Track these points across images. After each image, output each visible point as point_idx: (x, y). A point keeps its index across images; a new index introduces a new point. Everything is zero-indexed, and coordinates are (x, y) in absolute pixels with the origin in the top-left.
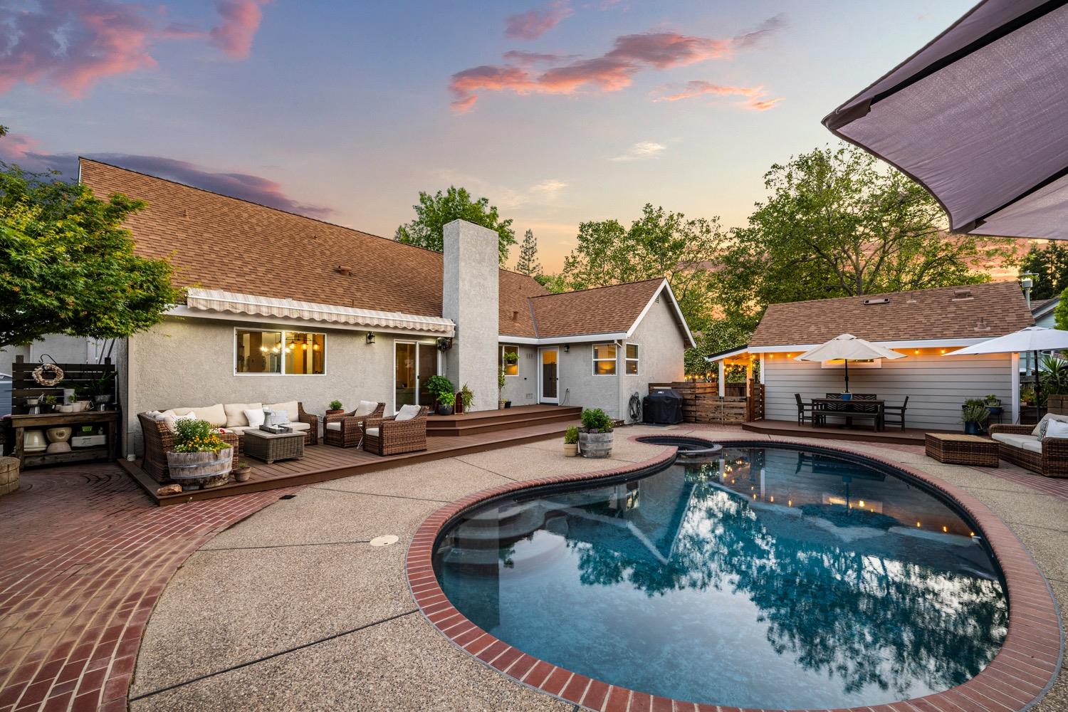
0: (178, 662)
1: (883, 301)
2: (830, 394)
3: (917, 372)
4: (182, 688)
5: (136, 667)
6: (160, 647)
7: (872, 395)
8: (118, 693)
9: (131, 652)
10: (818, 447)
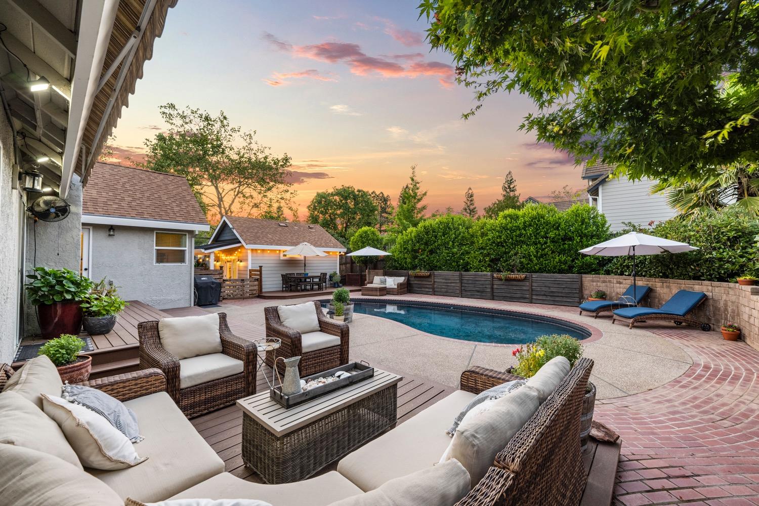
0: (675, 363)
1: (284, 225)
5: (689, 368)
8: (696, 366)
9: (690, 371)
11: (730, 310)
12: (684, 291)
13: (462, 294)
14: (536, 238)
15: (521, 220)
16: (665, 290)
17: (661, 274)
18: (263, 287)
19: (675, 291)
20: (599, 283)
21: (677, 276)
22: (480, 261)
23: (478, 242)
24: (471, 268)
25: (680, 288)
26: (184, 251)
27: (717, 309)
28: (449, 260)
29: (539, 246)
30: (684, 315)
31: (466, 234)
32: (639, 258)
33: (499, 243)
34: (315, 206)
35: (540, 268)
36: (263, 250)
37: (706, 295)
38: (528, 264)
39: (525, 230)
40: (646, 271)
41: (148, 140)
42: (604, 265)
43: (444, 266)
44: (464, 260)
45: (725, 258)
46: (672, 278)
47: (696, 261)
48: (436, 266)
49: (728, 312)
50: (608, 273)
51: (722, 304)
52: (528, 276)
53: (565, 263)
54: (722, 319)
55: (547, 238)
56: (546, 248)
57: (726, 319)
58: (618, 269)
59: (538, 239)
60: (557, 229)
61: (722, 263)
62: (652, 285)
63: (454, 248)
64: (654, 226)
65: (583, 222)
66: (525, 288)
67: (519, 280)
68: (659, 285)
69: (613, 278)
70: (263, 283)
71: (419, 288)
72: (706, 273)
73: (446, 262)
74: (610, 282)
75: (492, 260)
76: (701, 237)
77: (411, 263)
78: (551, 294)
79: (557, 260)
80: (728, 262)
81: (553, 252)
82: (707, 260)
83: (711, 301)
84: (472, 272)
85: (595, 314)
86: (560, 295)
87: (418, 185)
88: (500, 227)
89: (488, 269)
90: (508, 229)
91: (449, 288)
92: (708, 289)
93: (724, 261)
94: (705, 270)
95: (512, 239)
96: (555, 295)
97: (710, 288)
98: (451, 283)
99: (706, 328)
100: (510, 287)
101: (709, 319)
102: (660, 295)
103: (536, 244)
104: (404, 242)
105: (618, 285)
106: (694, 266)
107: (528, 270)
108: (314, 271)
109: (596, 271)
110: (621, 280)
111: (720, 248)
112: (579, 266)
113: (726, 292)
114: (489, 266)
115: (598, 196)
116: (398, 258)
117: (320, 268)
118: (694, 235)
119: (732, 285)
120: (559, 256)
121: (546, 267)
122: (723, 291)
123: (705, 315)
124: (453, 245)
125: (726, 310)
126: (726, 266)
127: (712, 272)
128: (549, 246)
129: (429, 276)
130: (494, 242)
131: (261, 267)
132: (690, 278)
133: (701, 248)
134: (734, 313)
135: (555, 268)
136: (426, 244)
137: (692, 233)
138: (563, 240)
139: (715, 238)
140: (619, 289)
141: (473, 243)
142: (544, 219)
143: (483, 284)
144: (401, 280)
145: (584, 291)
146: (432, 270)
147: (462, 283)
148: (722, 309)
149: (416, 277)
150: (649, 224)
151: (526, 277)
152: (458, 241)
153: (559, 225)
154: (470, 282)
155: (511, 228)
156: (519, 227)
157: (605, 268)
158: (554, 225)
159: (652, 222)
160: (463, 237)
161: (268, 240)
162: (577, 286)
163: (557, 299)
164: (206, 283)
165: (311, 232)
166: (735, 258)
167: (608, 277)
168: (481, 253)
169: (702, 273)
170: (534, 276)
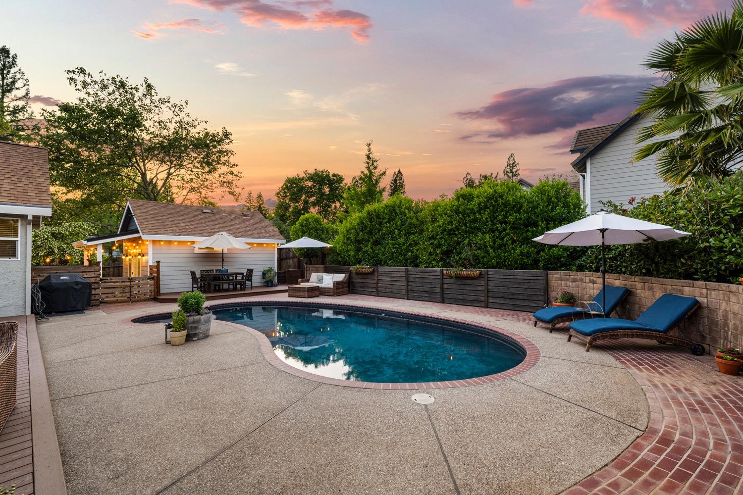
0: (613, 429)
1: (210, 211)
2: (203, 271)
3: (243, 256)
4: (620, 420)
5: (632, 443)
6: (613, 442)
7: (211, 270)
8: (647, 437)
9: (629, 452)
10: (246, 302)
11: (731, 324)
12: (670, 295)
13: (409, 295)
14: (494, 224)
15: (476, 201)
16: (647, 293)
17: (644, 271)
18: (161, 287)
19: (659, 294)
20: (568, 283)
21: (662, 274)
22: (430, 254)
23: (428, 230)
24: (420, 262)
25: (665, 290)
26: (15, 242)
27: (713, 323)
28: (395, 252)
29: (497, 233)
30: (666, 331)
31: (414, 220)
32: (618, 248)
33: (450, 230)
34: (285, 193)
35: (498, 263)
36: (170, 242)
37: (697, 302)
38: (483, 257)
39: (480, 214)
40: (626, 267)
41: (46, 111)
42: (577, 258)
43: (390, 260)
44: (412, 252)
45: (726, 247)
46: (658, 277)
47: (687, 252)
48: (381, 261)
49: (728, 328)
50: (581, 268)
51: (720, 317)
52: (483, 273)
53: (528, 255)
54: (720, 338)
55: (506, 223)
56: (504, 237)
57: (726, 338)
58: (593, 263)
59: (496, 225)
60: (518, 211)
61: (723, 254)
62: (631, 285)
63: (400, 237)
64: (635, 205)
65: (549, 201)
66: (479, 288)
67: (472, 278)
68: (639, 285)
69: (586, 276)
70: (161, 282)
71: (361, 287)
72: (701, 268)
73: (393, 256)
74: (582, 280)
75: (443, 253)
76: (693, 217)
77: (354, 256)
78: (511, 297)
79: (518, 252)
80: (731, 253)
81: (514, 242)
82: (701, 251)
83: (706, 312)
84: (422, 268)
85: (550, 326)
86: (521, 297)
87: (375, 163)
88: (451, 210)
89: (441, 263)
90: (460, 213)
91: (394, 287)
92: (701, 293)
93: (725, 252)
94: (699, 265)
95: (465, 225)
96: (516, 297)
97: (704, 291)
98: (397, 281)
99: (697, 350)
100: (462, 286)
101: (704, 338)
102: (640, 299)
103: (493, 232)
104: (348, 231)
105: (591, 285)
106: (686, 259)
107: (484, 264)
108: (237, 268)
109: (567, 266)
110: (595, 279)
111: (720, 232)
112: (545, 259)
113: (726, 299)
114: (442, 260)
115: (586, 172)
116: (340, 251)
117: (247, 263)
118: (685, 216)
119: (733, 287)
120: (520, 247)
121: (505, 261)
122: (721, 297)
123: (698, 331)
124: (400, 233)
125: (726, 324)
126: (729, 258)
127: (708, 268)
128: (508, 234)
129: (372, 273)
130: (445, 230)
131: (158, 262)
132: (680, 276)
133: (694, 234)
134: (737, 330)
135: (516, 263)
136: (370, 233)
137: (682, 212)
138: (526, 226)
139: (713, 218)
140: (592, 291)
141: (422, 231)
142: (502, 199)
143: (431, 284)
144: (340, 277)
145: (550, 292)
146: (376, 265)
147: (408, 281)
148: (721, 323)
149: (358, 273)
150: (630, 203)
151: (480, 274)
152: (404, 229)
153: (521, 207)
154: (417, 280)
155: (464, 211)
156: (473, 209)
157: (577, 262)
158: (514, 206)
159: (633, 200)
160: (410, 224)
161: (177, 230)
162: (541, 286)
163: (518, 303)
164: (66, 283)
165: (243, 220)
166: (740, 247)
167: (580, 275)
168: (432, 244)
169: (696, 270)
170: (490, 273)
